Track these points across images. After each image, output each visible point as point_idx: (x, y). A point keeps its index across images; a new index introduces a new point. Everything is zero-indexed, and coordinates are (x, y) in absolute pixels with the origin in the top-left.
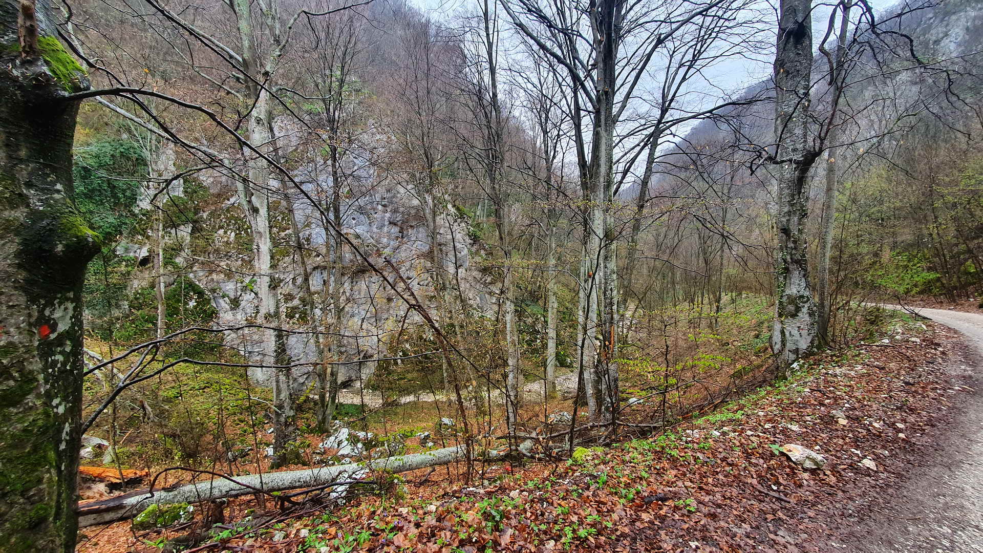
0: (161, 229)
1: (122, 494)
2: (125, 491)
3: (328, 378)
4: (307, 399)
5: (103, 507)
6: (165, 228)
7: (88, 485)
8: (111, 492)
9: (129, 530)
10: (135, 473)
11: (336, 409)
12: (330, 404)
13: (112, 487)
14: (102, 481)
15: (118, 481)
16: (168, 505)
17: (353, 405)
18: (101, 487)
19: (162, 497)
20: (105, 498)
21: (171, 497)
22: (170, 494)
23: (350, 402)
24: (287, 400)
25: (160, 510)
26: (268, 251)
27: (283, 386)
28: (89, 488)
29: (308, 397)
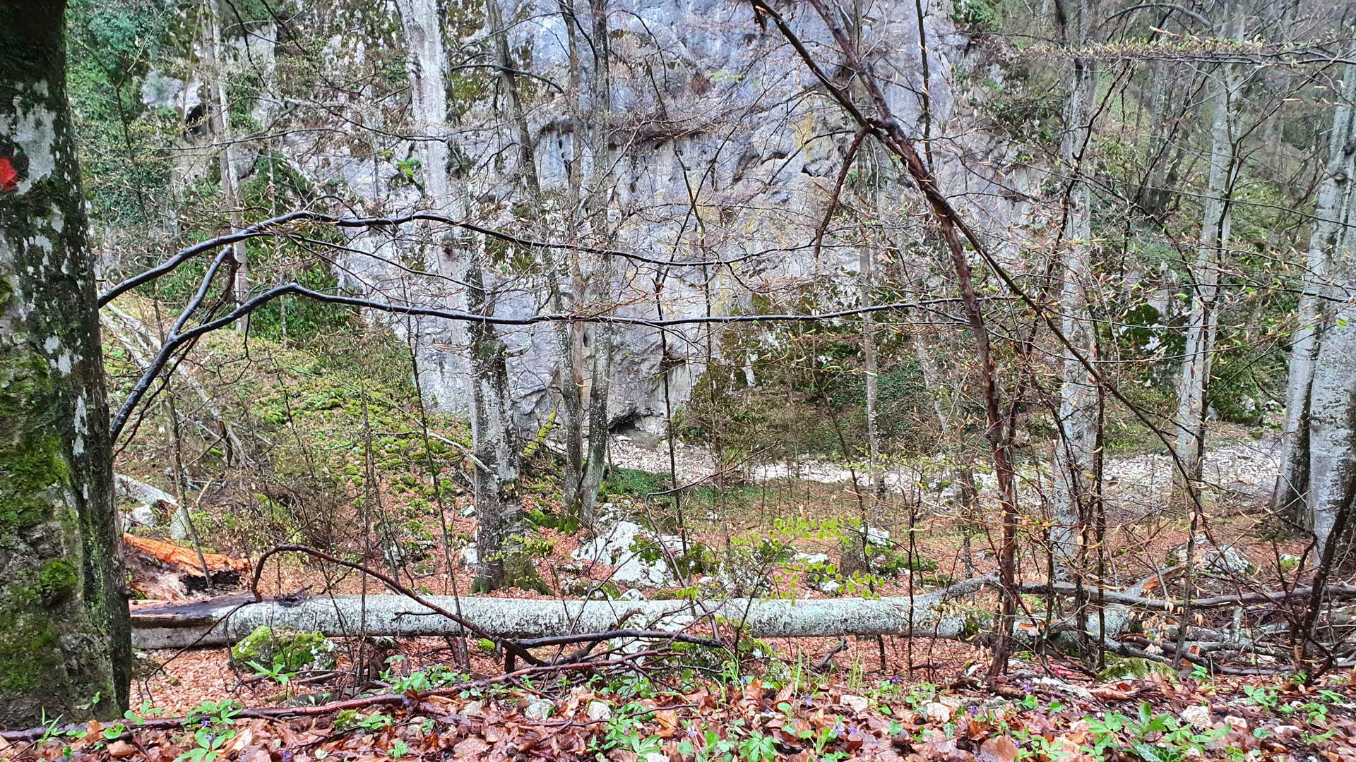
0: (217, 39)
1: (209, 598)
2: (212, 594)
3: (585, 405)
4: (541, 450)
5: (180, 617)
6: (225, 36)
7: (151, 574)
8: (189, 594)
9: (226, 668)
10: (226, 563)
11: (605, 477)
12: (591, 464)
13: (193, 583)
14: (173, 569)
15: (199, 574)
16: (288, 632)
17: (641, 473)
18: (172, 581)
19: (277, 615)
20: (179, 602)
21: (293, 617)
22: (291, 610)
23: (634, 465)
24: (502, 444)
25: (276, 639)
26: (439, 77)
27: (492, 413)
28: (154, 580)
29: (543, 446)
